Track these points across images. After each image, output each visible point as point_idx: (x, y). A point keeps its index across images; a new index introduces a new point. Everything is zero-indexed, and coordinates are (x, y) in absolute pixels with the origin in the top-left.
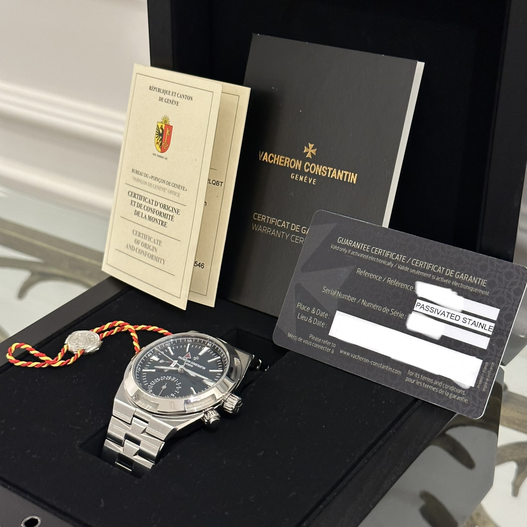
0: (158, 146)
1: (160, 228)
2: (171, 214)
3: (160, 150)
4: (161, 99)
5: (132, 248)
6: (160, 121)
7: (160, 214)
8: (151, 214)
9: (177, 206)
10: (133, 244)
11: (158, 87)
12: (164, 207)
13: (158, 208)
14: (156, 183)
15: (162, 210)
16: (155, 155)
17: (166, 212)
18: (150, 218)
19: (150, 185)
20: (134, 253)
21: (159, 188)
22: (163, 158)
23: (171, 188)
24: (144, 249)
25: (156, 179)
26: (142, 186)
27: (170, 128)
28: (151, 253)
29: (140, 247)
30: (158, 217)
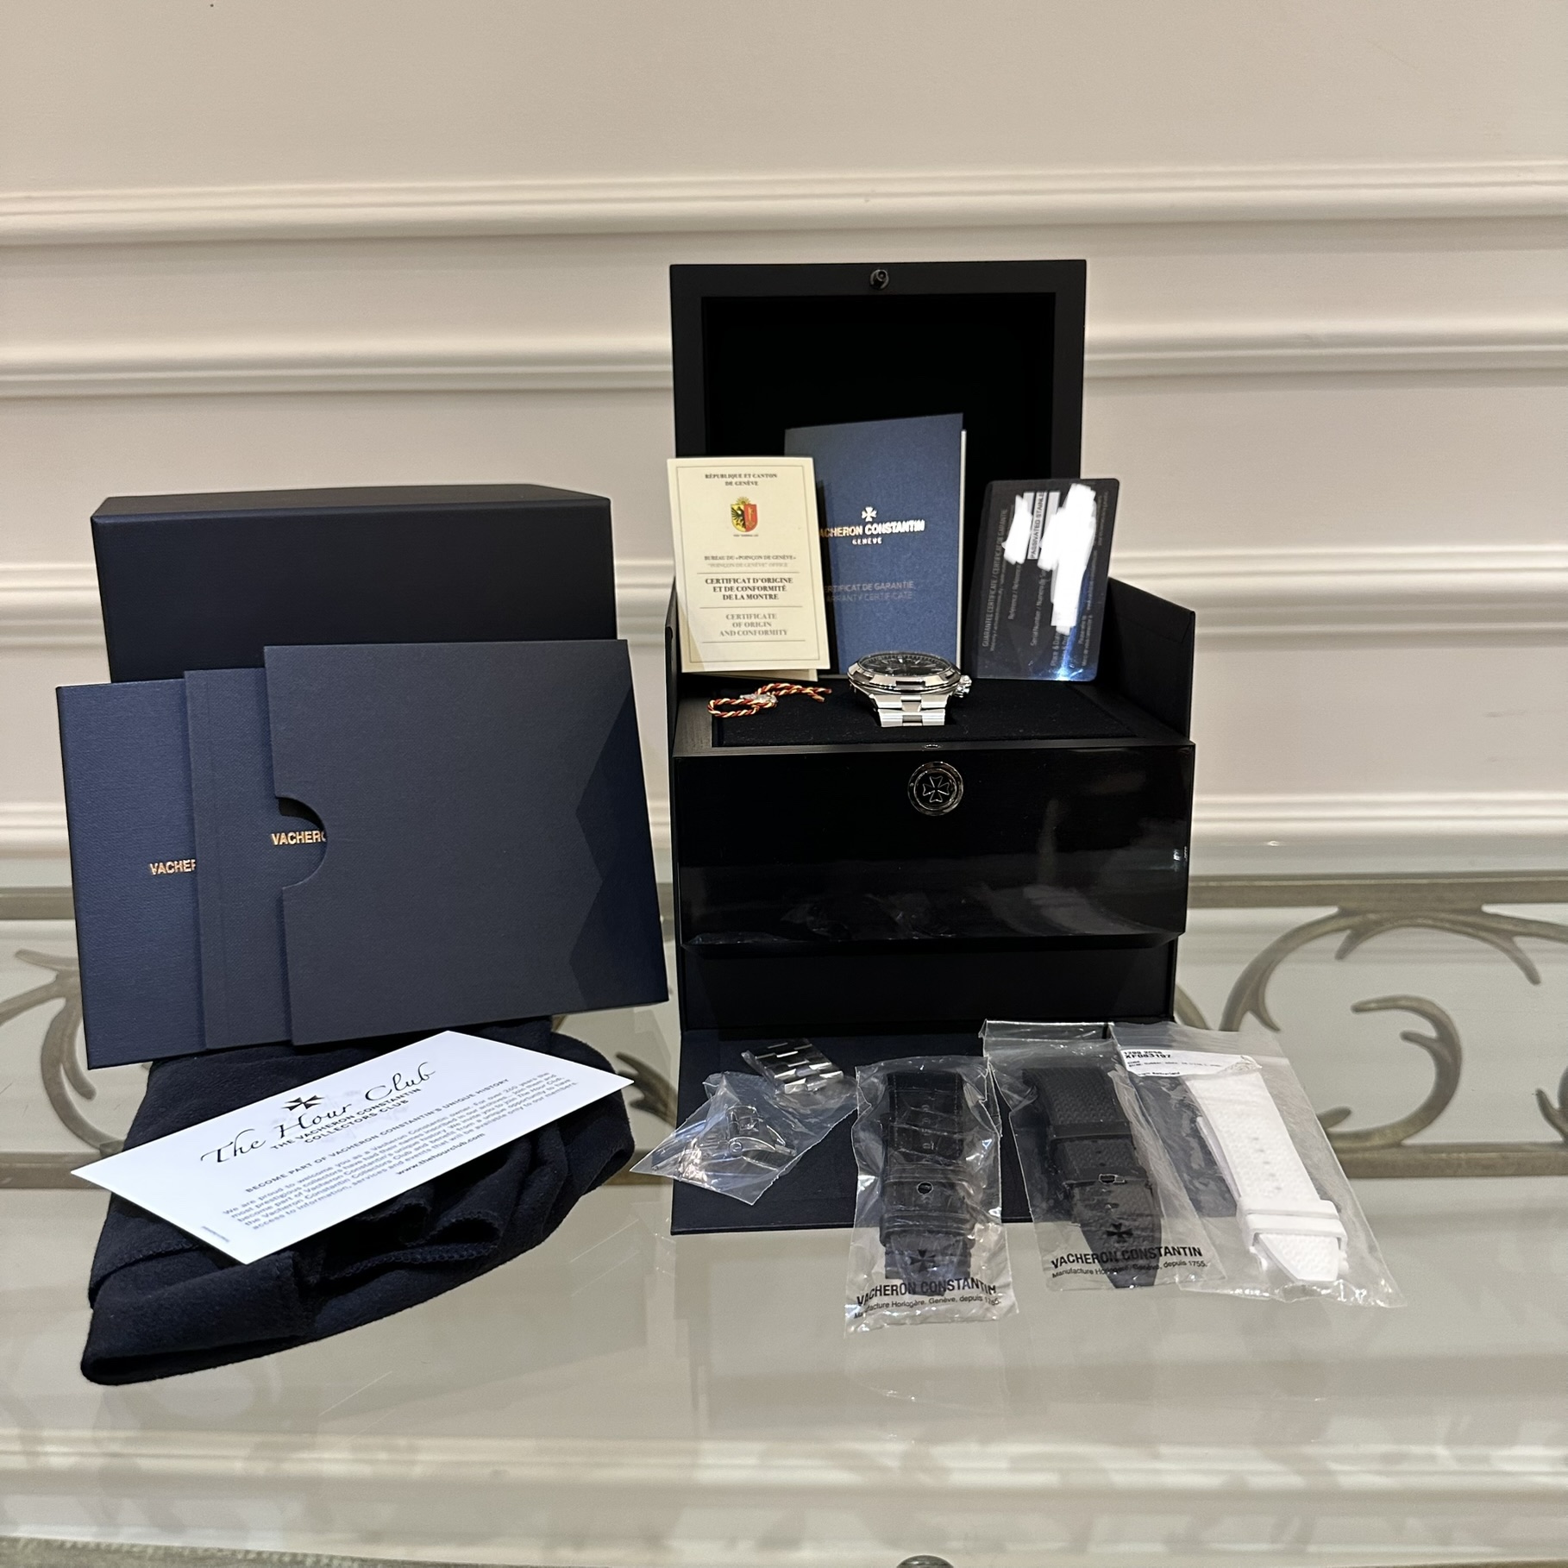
0: (740, 527)
1: (772, 602)
2: (781, 584)
3: (744, 529)
4: (731, 483)
5: (732, 633)
6: (735, 502)
7: (765, 588)
8: (750, 592)
9: (786, 576)
10: (730, 628)
11: (719, 473)
12: (769, 580)
13: (760, 584)
14: (750, 561)
15: (767, 584)
16: (738, 536)
17: (771, 585)
18: (750, 597)
19: (740, 565)
20: (736, 637)
21: (756, 565)
22: (751, 536)
23: (772, 561)
24: (750, 628)
25: (746, 557)
26: (727, 569)
27: (754, 507)
28: (764, 629)
29: (743, 628)
30: (762, 593)
